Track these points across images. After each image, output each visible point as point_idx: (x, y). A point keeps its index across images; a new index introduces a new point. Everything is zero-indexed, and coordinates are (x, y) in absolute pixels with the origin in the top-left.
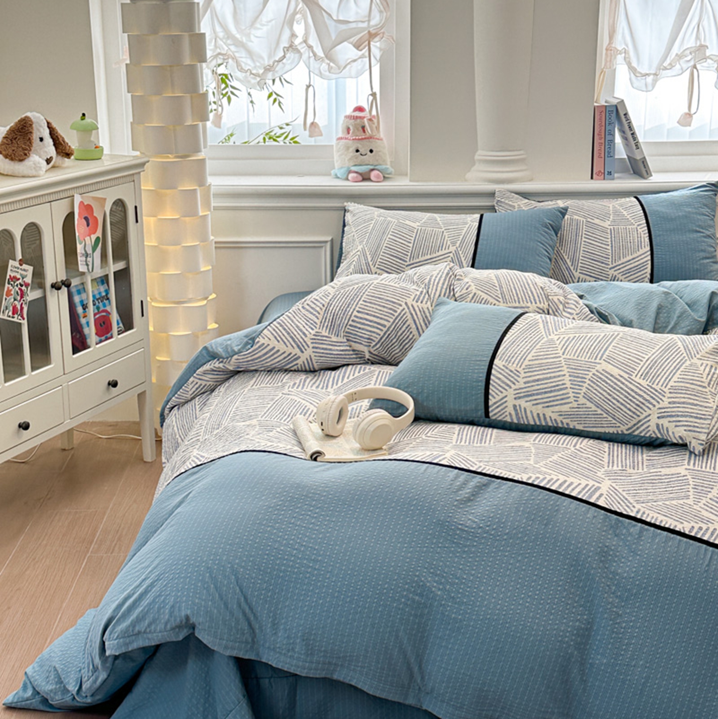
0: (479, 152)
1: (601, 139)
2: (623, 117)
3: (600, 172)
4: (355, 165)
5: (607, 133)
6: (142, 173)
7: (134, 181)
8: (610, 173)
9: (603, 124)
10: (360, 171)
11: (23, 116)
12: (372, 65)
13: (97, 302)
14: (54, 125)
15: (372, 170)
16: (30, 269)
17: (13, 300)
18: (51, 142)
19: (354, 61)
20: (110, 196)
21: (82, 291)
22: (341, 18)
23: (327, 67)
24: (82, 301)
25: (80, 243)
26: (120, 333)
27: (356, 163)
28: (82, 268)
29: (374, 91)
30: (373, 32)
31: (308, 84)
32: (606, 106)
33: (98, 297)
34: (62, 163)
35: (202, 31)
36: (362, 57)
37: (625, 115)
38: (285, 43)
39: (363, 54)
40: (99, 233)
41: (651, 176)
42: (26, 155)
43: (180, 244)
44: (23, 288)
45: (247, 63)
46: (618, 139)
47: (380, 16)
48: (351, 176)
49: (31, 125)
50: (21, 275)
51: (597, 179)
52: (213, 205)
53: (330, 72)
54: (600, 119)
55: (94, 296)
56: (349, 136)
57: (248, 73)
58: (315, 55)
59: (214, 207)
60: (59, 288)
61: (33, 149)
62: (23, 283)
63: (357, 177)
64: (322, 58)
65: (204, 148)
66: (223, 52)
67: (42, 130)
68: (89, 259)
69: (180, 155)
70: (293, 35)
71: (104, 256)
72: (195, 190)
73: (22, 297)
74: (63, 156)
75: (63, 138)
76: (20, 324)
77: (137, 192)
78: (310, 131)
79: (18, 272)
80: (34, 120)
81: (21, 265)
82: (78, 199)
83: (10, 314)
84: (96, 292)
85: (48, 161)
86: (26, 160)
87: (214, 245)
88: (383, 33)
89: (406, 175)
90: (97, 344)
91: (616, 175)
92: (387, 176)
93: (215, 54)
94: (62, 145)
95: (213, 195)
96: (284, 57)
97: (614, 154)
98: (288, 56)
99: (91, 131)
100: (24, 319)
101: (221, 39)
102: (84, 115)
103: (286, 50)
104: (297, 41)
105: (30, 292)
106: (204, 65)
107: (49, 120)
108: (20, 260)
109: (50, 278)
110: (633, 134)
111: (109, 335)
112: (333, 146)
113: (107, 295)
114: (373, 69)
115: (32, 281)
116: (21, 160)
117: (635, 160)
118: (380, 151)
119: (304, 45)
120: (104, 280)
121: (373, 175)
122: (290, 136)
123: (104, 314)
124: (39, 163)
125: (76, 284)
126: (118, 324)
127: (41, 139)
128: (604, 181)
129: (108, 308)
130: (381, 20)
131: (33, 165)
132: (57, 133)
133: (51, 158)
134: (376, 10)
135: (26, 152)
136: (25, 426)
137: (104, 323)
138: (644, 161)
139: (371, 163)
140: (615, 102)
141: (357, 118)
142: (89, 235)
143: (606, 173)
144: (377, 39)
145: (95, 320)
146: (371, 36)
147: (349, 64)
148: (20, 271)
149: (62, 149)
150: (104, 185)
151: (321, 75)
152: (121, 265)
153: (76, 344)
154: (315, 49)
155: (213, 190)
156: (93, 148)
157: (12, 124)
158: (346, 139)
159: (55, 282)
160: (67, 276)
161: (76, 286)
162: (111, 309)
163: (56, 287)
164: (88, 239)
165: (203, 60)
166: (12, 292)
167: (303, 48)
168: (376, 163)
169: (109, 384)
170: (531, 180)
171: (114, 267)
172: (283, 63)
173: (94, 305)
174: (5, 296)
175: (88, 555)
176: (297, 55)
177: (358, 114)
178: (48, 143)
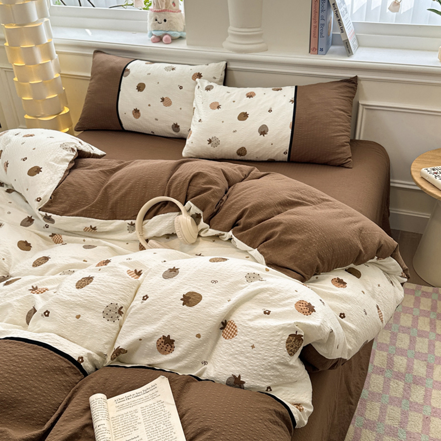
0: (230, 27)
1: (315, 23)
2: (332, 6)
3: (314, 48)
5: (320, 18)
8: (322, 50)
9: (318, 11)
37: (334, 4)
54: (315, 7)
69: (19, 24)
72: (32, 47)
110: (339, 20)
128: (318, 56)
138: (347, 44)
143: (319, 49)
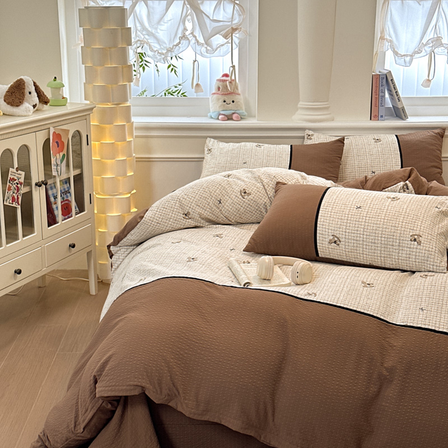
0: (301, 103)
1: (376, 95)
2: (390, 82)
3: (376, 115)
4: (223, 110)
5: (380, 91)
6: (91, 114)
7: (86, 119)
8: (382, 116)
9: (378, 86)
10: (226, 114)
11: (19, 78)
12: (233, 48)
13: (62, 195)
14: (38, 84)
15: (234, 113)
16: (23, 173)
17: (12, 193)
18: (36, 94)
19: (222, 45)
20: (72, 129)
21: (53, 187)
22: (215, 18)
23: (205, 49)
24: (53, 194)
25: (54, 158)
26: (77, 214)
27: (224, 109)
28: (54, 173)
29: (234, 64)
30: (235, 27)
31: (194, 60)
32: (380, 75)
33: (63, 191)
34: (43, 108)
35: (129, 26)
36: (228, 43)
37: (392, 80)
38: (180, 35)
39: (228, 41)
40: (65, 152)
41: (408, 118)
42: (20, 102)
43: (114, 159)
44: (19, 185)
45: (156, 46)
46: (387, 95)
47: (239, 18)
48: (220, 117)
49: (24, 84)
50: (17, 177)
51: (373, 120)
52: (135, 134)
53: (207, 53)
54: (376, 83)
55: (61, 191)
56: (219, 92)
57: (156, 53)
58: (198, 42)
59: (135, 136)
60: (40, 186)
61: (25, 99)
62: (18, 182)
63: (224, 118)
64: (202, 44)
65: (130, 99)
66: (140, 39)
67: (30, 87)
68: (58, 167)
69: (115, 103)
70: (185, 29)
71: (68, 165)
72: (124, 125)
73: (18, 191)
74: (43, 103)
75: (43, 92)
76: (16, 208)
77: (88, 126)
78: (195, 89)
79: (15, 176)
80: (26, 81)
81: (17, 171)
82: (52, 131)
83: (11, 202)
84: (62, 189)
85: (34, 106)
86: (21, 106)
87: (135, 160)
88: (241, 28)
89: (255, 117)
90: (63, 221)
91: (386, 117)
92: (242, 117)
93: (136, 40)
94: (42, 96)
95: (135, 128)
96: (180, 43)
97: (385, 104)
98: (181, 42)
99: (60, 88)
100: (19, 205)
101: (139, 31)
102: (55, 78)
103: (181, 38)
104: (187, 33)
105: (23, 188)
106: (130, 47)
107: (35, 81)
108: (17, 168)
109: (35, 179)
110: (396, 92)
111: (70, 215)
112: (209, 98)
113: (68, 190)
114: (233, 51)
115: (24, 181)
116: (17, 106)
117: (398, 108)
118: (239, 102)
119: (191, 35)
120: (67, 181)
121: (234, 116)
122: (181, 92)
123: (66, 202)
124: (29, 108)
125: (50, 183)
126: (76, 208)
127: (30, 93)
128: (379, 121)
129: (69, 198)
130: (239, 21)
131: (25, 109)
132: (39, 89)
133: (36, 104)
134: (237, 14)
135: (21, 101)
136: (19, 272)
137: (67, 208)
138: (403, 109)
139: (233, 109)
140: (385, 72)
141: (224, 81)
142: (59, 153)
144: (237, 32)
145: (62, 206)
146: (234, 30)
147: (219, 47)
148: (17, 175)
149: (43, 100)
150: (67, 122)
151: (202, 55)
152: (78, 172)
153: (50, 221)
154: (197, 38)
155: (134, 125)
156: (61, 99)
157: (12, 84)
158: (218, 94)
159: (38, 182)
160: (45, 178)
161: (50, 184)
162: (71, 198)
163: (38, 185)
164: (58, 155)
165: (130, 44)
166: (12, 188)
167: (190, 37)
168: (236, 109)
169: (70, 246)
170: (333, 120)
171: (73, 173)
172: (179, 47)
173: (61, 196)
174: (7, 191)
175: (57, 352)
176: (187, 41)
177: (225, 78)
178: (34, 95)
